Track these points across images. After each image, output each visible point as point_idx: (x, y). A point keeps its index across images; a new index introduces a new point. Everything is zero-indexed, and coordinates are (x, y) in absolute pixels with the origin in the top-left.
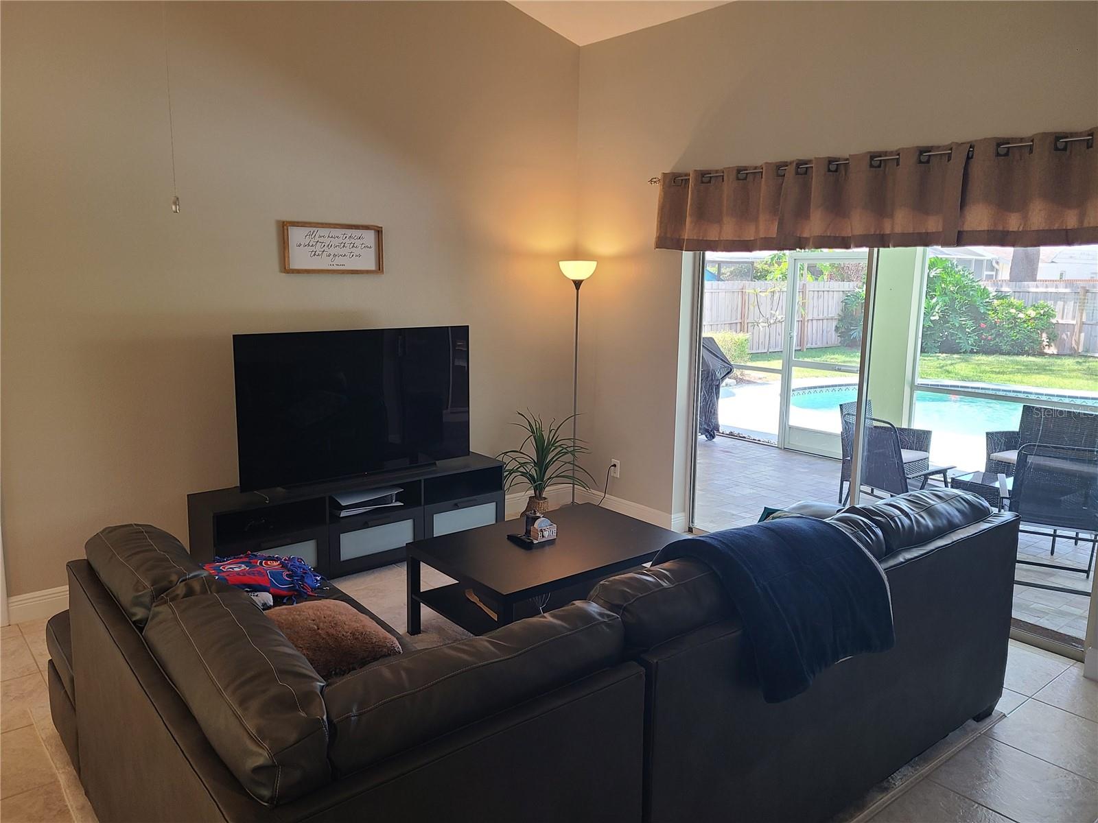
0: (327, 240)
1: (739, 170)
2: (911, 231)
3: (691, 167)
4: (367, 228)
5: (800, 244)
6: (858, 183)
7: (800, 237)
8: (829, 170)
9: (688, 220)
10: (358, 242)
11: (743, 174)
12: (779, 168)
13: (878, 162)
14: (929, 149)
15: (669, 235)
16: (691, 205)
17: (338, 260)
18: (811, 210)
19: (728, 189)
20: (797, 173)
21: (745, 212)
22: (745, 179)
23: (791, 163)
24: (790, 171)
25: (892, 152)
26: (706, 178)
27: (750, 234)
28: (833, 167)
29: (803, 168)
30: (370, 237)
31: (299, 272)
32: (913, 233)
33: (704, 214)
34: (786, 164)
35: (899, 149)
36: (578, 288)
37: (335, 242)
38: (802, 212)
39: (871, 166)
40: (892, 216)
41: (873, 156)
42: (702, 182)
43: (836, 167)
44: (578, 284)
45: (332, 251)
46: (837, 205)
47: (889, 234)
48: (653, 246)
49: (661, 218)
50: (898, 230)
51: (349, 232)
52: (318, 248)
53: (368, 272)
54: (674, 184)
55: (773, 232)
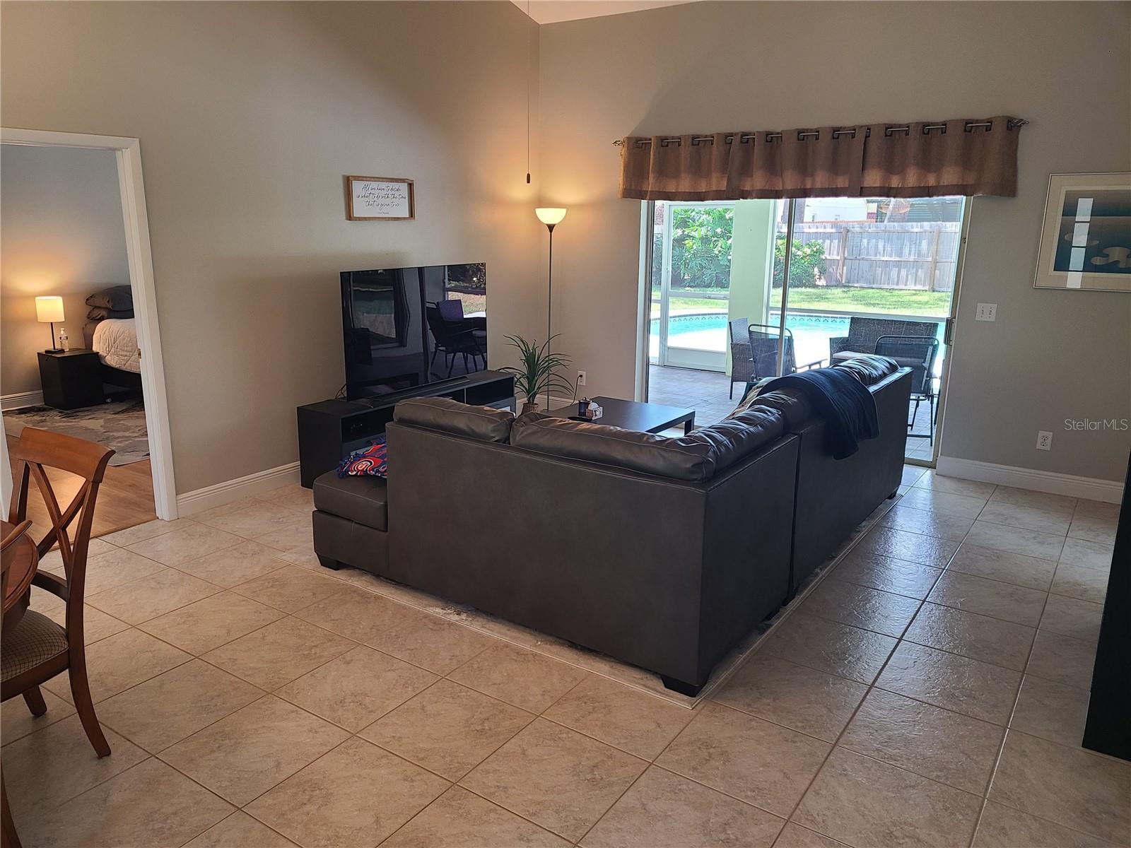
0: (376, 192)
1: (694, 137)
2: (827, 187)
3: (653, 132)
4: (403, 181)
5: (744, 195)
6: (789, 150)
7: (743, 190)
8: (767, 141)
9: (651, 176)
10: (397, 194)
11: (696, 141)
12: (727, 138)
13: (803, 136)
14: (838, 129)
15: (633, 187)
16: (653, 164)
17: (385, 209)
18: (754, 170)
19: (685, 152)
20: (742, 142)
21: (698, 170)
22: (698, 145)
23: (736, 134)
24: (736, 140)
25: (811, 129)
26: (664, 142)
27: (703, 188)
28: (769, 139)
29: (746, 139)
30: (404, 187)
31: (359, 219)
32: (828, 188)
33: (662, 172)
34: (731, 135)
35: (819, 128)
36: (551, 231)
37: (382, 193)
38: (746, 170)
39: (798, 139)
40: (812, 175)
41: (800, 132)
42: (662, 146)
43: (771, 139)
44: (551, 227)
45: (381, 201)
46: (772, 167)
47: (810, 189)
48: (619, 196)
49: (627, 174)
50: (818, 185)
51: (391, 185)
52: (371, 199)
53: (405, 218)
54: (637, 148)
55: (724, 185)
